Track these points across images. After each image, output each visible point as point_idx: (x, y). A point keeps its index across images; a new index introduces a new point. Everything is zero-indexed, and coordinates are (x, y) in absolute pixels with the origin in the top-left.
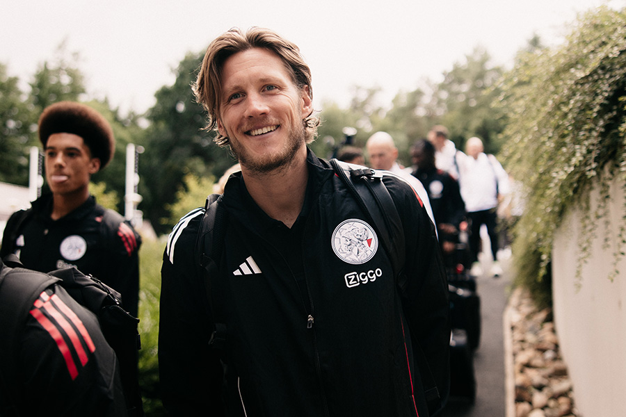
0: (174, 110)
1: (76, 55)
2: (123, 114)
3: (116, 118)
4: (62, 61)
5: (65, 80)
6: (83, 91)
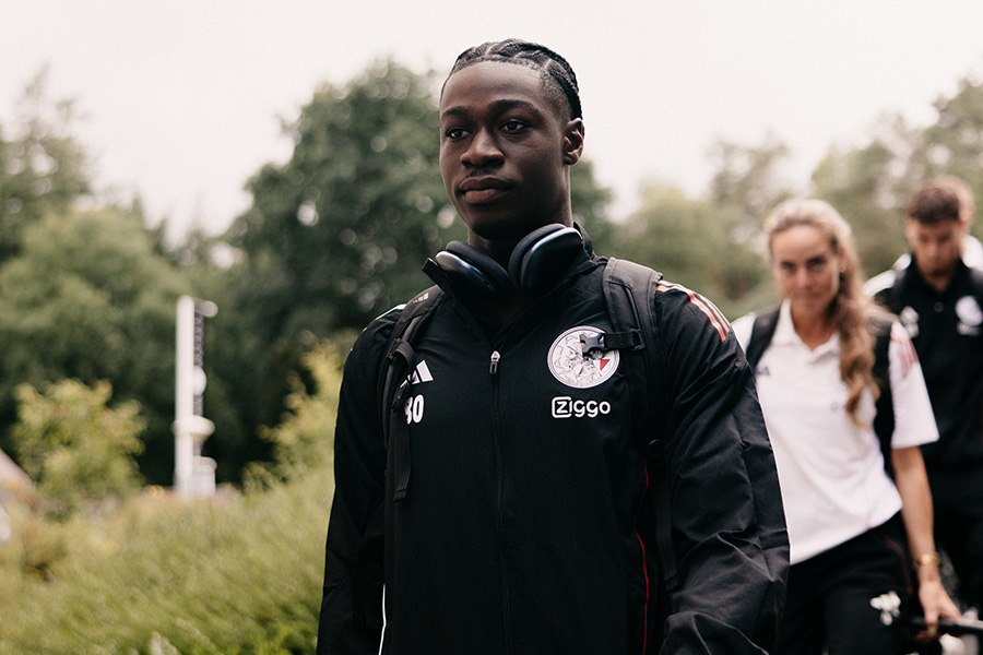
0: (292, 220)
1: (66, 106)
2: (176, 237)
3: (159, 249)
4: (34, 123)
5: (43, 164)
6: (84, 190)
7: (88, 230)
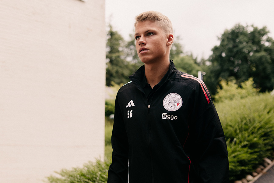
0: (220, 56)
1: (178, 37)
2: (199, 60)
3: (196, 62)
5: (174, 48)
6: (182, 52)
7: (182, 60)
